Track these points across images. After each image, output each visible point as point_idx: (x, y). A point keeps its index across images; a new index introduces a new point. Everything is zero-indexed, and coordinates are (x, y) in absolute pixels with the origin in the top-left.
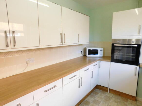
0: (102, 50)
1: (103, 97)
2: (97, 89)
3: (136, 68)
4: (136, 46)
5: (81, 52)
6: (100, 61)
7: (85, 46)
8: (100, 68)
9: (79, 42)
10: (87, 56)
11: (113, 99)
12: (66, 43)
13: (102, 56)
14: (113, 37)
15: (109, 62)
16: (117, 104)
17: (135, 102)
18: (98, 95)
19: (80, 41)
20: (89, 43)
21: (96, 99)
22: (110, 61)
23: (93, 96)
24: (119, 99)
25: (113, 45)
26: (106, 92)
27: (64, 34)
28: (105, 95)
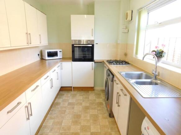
0: (61, 52)
1: (69, 95)
2: (61, 92)
3: (92, 63)
4: (91, 45)
5: (38, 55)
6: (61, 62)
7: (41, 49)
8: (62, 69)
9: (40, 43)
10: (47, 59)
11: (78, 95)
12: (32, 43)
13: (61, 57)
14: (73, 39)
15: (70, 62)
16: (82, 97)
17: (94, 91)
18: (65, 95)
19: (42, 42)
20: (48, 45)
21: (64, 99)
22: (72, 61)
23: (60, 97)
24: (83, 93)
25: (73, 45)
26: (71, 92)
27: (30, 34)
28: (70, 94)
